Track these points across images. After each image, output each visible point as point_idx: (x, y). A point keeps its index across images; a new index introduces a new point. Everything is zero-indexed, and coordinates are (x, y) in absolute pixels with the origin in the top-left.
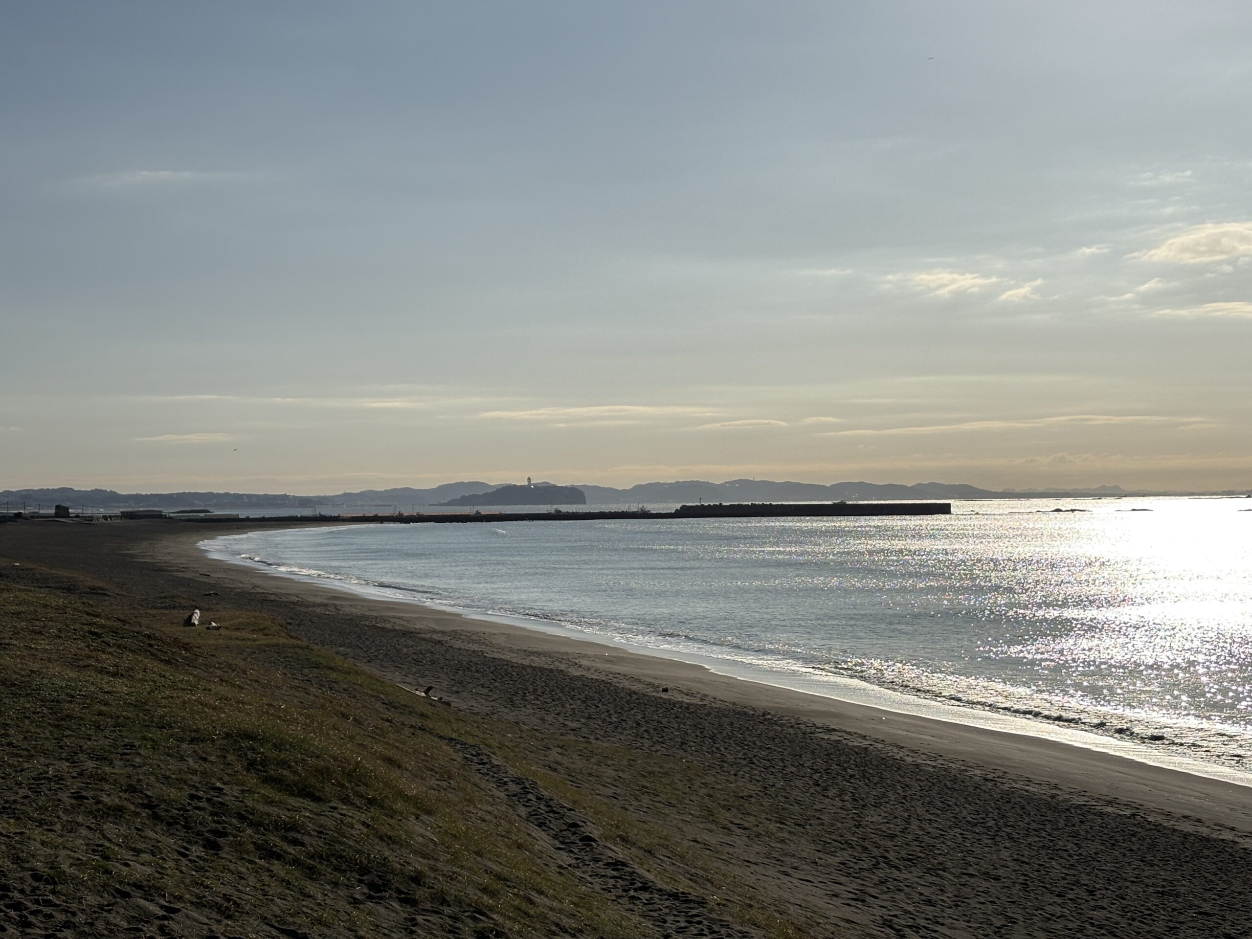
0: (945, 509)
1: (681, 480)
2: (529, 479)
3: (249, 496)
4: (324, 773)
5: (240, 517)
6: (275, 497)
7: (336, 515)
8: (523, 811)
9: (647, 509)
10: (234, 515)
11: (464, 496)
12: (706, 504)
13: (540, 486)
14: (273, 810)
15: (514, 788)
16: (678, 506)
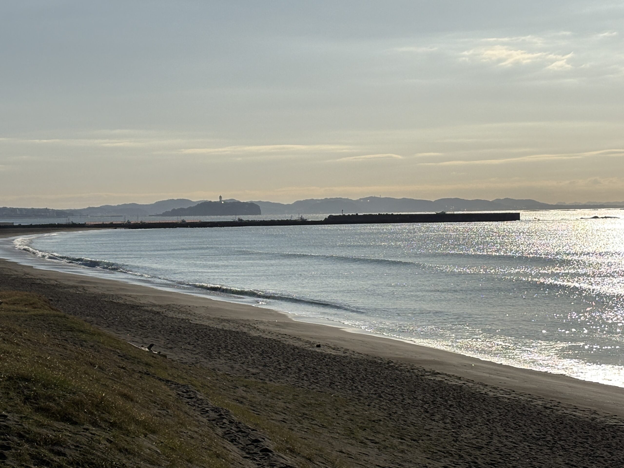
0: (515, 217)
1: (329, 198)
2: (220, 197)
3: (21, 210)
4: (79, 404)
5: (14, 224)
6: (39, 210)
7: (84, 223)
8: (220, 431)
9: (305, 218)
10: (10, 223)
11: (174, 210)
12: (346, 214)
13: (229, 202)
14: (44, 431)
15: (213, 415)
16: (327, 216)
